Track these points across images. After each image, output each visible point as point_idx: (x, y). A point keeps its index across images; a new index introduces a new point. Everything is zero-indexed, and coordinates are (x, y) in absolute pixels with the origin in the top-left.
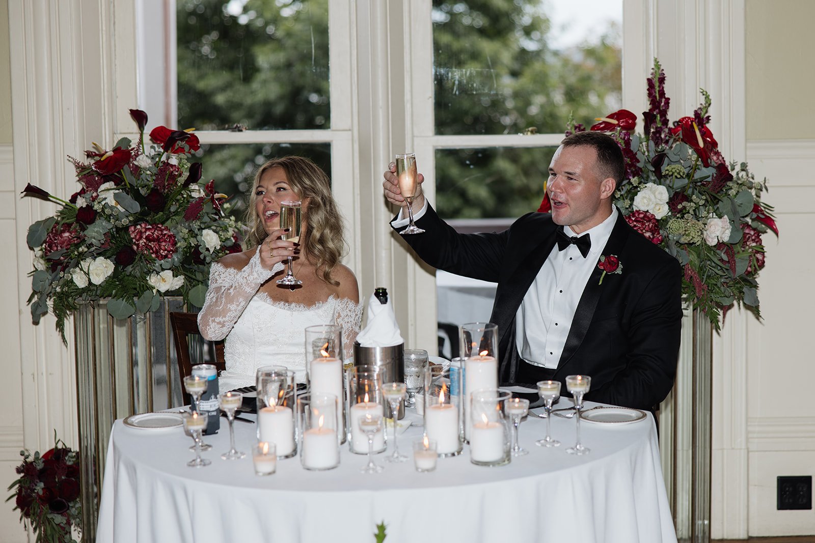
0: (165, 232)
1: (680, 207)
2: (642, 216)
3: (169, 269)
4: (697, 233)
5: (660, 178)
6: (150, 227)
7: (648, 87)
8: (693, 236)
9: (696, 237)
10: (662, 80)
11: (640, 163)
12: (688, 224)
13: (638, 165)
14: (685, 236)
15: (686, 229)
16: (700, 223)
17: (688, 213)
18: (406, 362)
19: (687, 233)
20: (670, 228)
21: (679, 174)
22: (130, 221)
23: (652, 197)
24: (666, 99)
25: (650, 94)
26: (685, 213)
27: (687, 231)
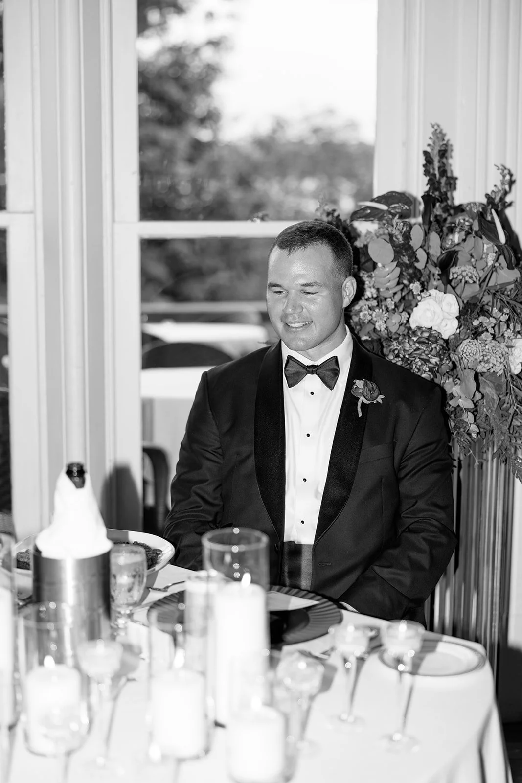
1: (476, 323)
2: (426, 335)
4: (499, 359)
5: (447, 282)
7: (424, 162)
8: (495, 363)
9: (498, 364)
10: (444, 153)
11: (419, 263)
12: (487, 347)
13: (416, 264)
14: (483, 363)
15: (485, 353)
16: (503, 345)
17: (487, 331)
18: (114, 569)
19: (486, 358)
20: (463, 351)
21: (471, 278)
23: (438, 310)
24: (447, 177)
25: (427, 173)
26: (483, 332)
27: (486, 356)
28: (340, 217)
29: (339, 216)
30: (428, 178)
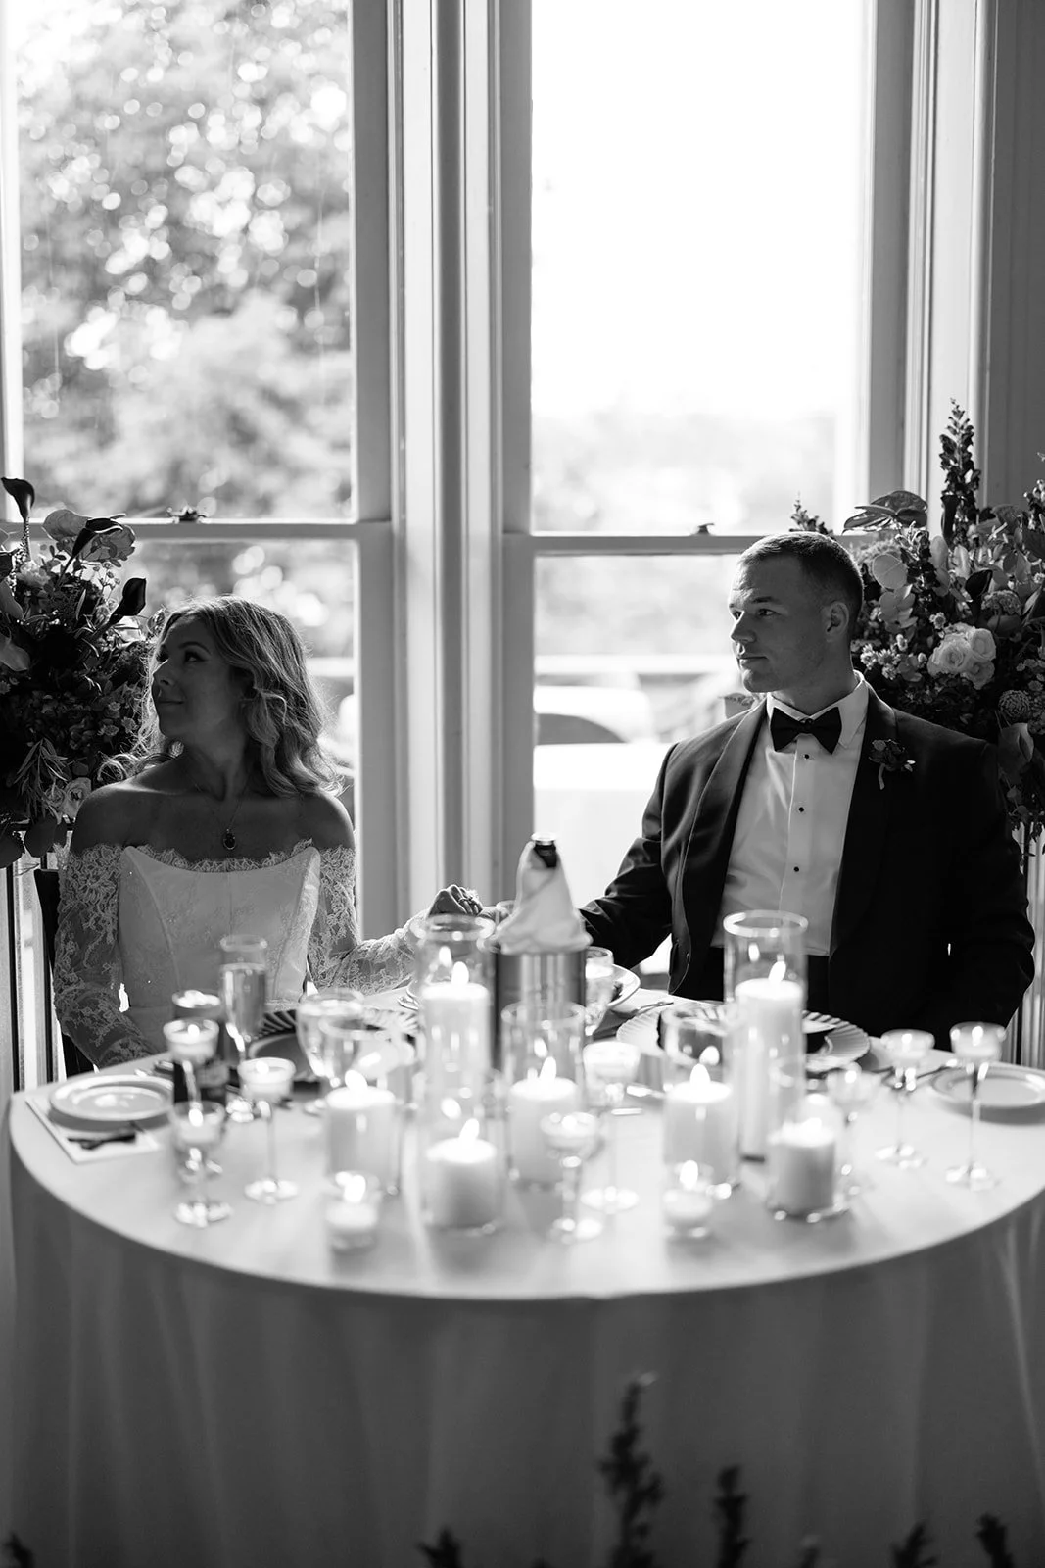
0: (79, 707)
1: (1021, 668)
2: (953, 684)
3: (86, 776)
5: (979, 614)
6: (48, 696)
7: (942, 451)
10: (970, 437)
12: (1036, 700)
14: (1031, 722)
15: (1033, 709)
17: (1036, 679)
19: (1035, 715)
20: (1004, 707)
22: (12, 686)
23: (968, 650)
24: (974, 471)
25: (945, 464)
26: (1030, 680)
27: (1035, 711)
28: (825, 526)
29: (823, 524)
30: (947, 472)
